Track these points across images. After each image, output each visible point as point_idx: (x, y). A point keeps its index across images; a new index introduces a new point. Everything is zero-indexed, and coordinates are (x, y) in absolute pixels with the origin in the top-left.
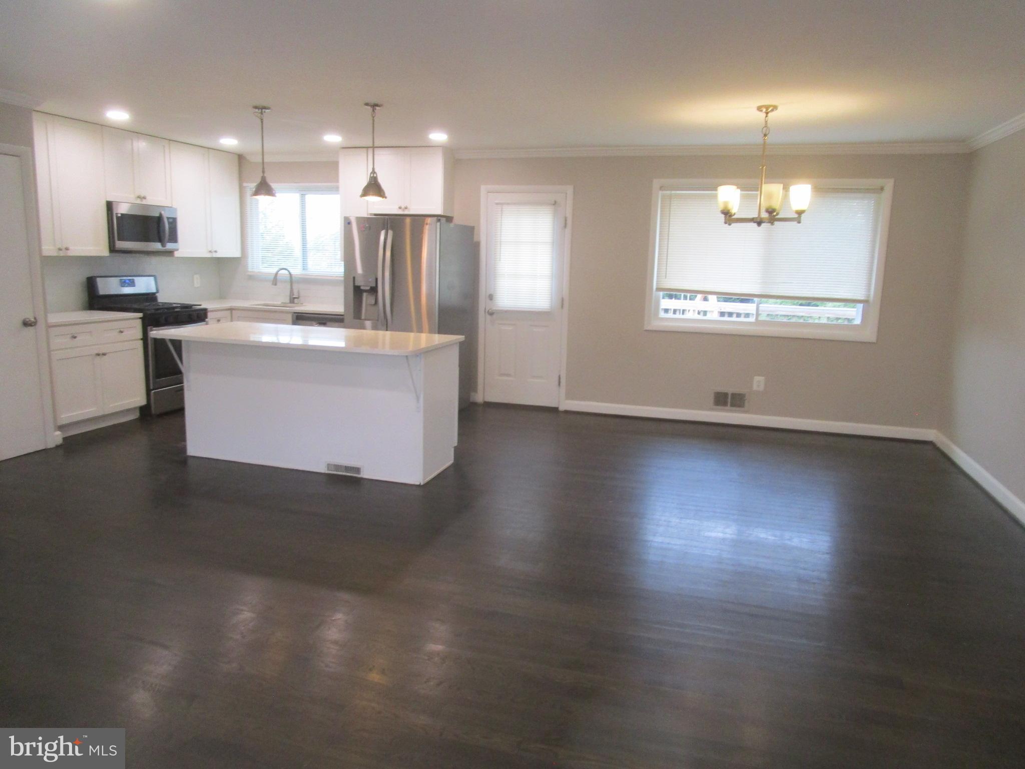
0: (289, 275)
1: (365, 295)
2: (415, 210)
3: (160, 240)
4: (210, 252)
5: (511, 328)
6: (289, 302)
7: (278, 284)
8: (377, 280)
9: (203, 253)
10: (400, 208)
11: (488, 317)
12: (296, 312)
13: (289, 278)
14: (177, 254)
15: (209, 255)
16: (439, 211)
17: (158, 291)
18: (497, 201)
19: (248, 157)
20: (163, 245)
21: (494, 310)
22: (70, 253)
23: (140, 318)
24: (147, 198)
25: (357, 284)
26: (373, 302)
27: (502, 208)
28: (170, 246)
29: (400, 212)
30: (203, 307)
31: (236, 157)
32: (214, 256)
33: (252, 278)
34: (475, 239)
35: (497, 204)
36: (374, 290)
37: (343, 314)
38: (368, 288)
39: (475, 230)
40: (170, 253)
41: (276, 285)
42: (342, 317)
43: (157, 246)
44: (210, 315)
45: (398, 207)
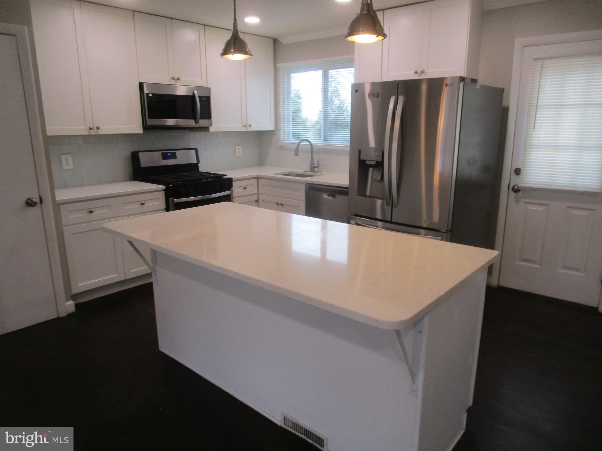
0: (310, 146)
1: (371, 169)
2: (433, 73)
3: (194, 117)
4: (245, 126)
5: (540, 208)
6: (309, 170)
7: (300, 153)
8: (383, 153)
9: (237, 127)
10: (416, 73)
11: (512, 194)
12: (308, 182)
13: (310, 148)
14: (211, 129)
15: (244, 129)
16: (462, 73)
17: (198, 162)
18: (535, 57)
19: (281, 40)
20: (196, 122)
21: (521, 187)
22: (101, 132)
23: (164, 190)
24: (181, 79)
25: (362, 158)
26: (379, 178)
27: (542, 64)
28: (203, 123)
29: (416, 77)
30: (229, 176)
31: (272, 41)
32: (249, 130)
33: (282, 148)
34: (504, 104)
35: (536, 59)
36: (379, 165)
37: (348, 186)
38: (374, 163)
39: (505, 93)
40: (206, 129)
41: (297, 155)
42: (347, 190)
43: (191, 123)
44: (234, 184)
45: (413, 72)
